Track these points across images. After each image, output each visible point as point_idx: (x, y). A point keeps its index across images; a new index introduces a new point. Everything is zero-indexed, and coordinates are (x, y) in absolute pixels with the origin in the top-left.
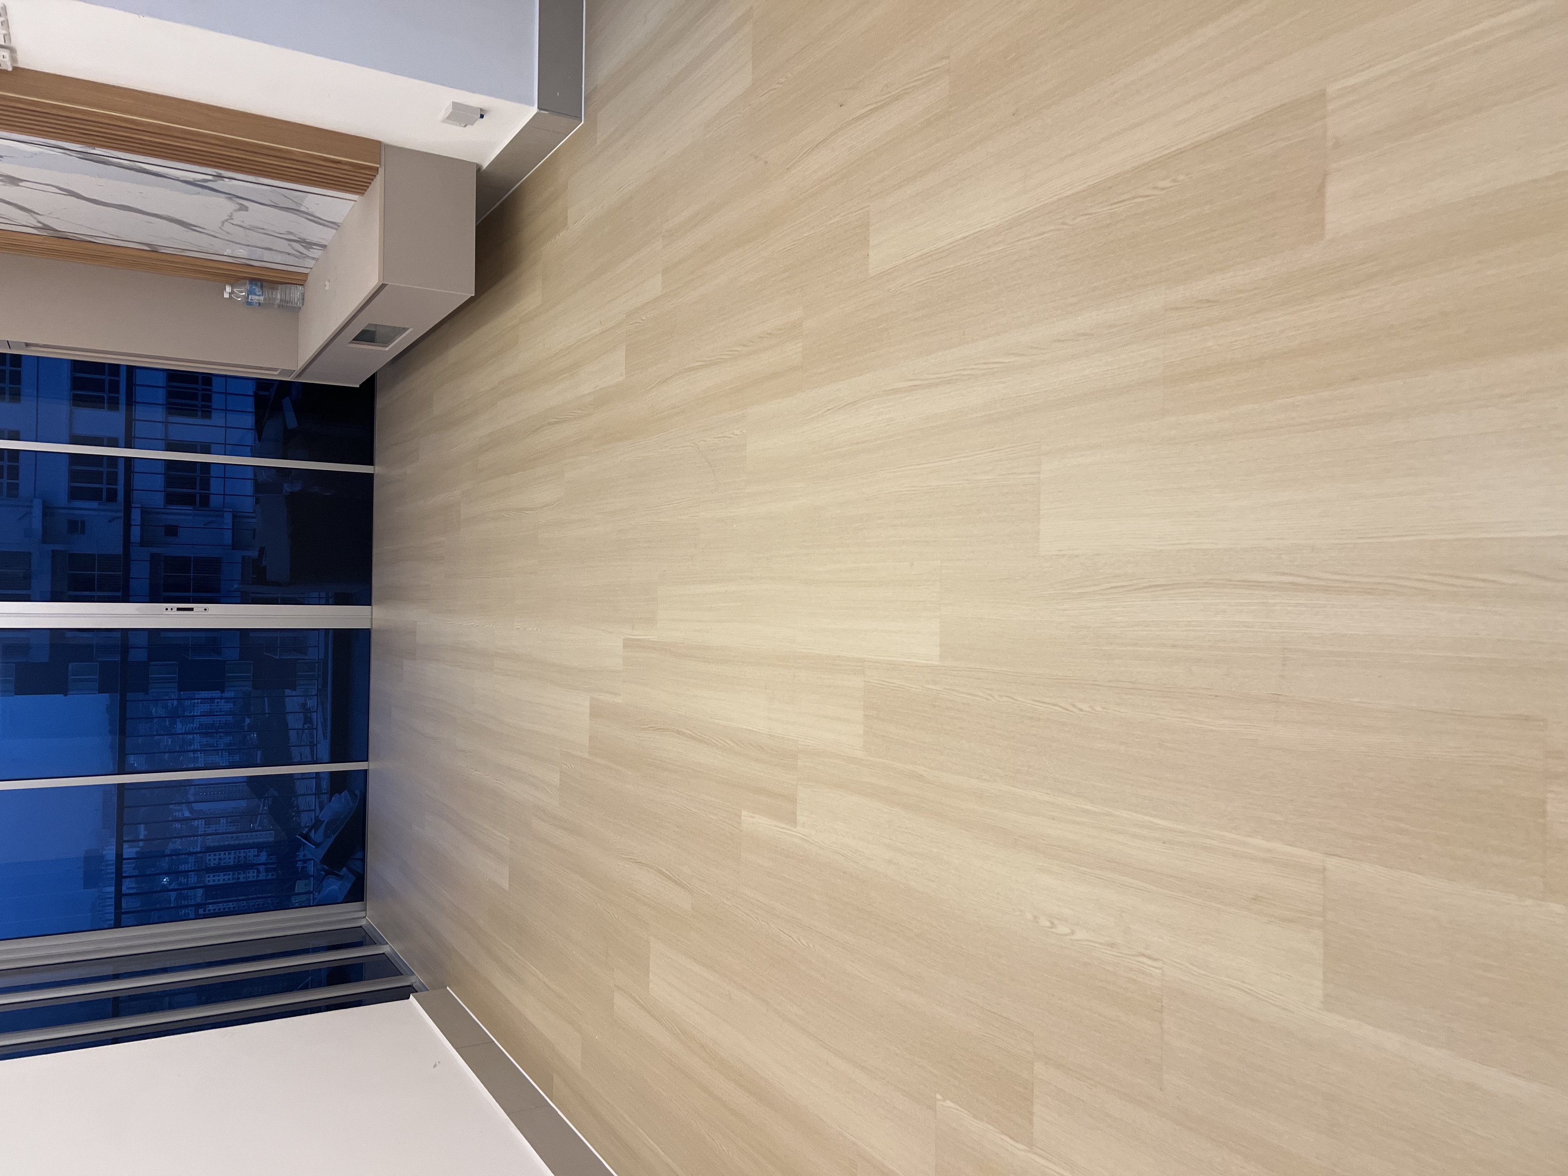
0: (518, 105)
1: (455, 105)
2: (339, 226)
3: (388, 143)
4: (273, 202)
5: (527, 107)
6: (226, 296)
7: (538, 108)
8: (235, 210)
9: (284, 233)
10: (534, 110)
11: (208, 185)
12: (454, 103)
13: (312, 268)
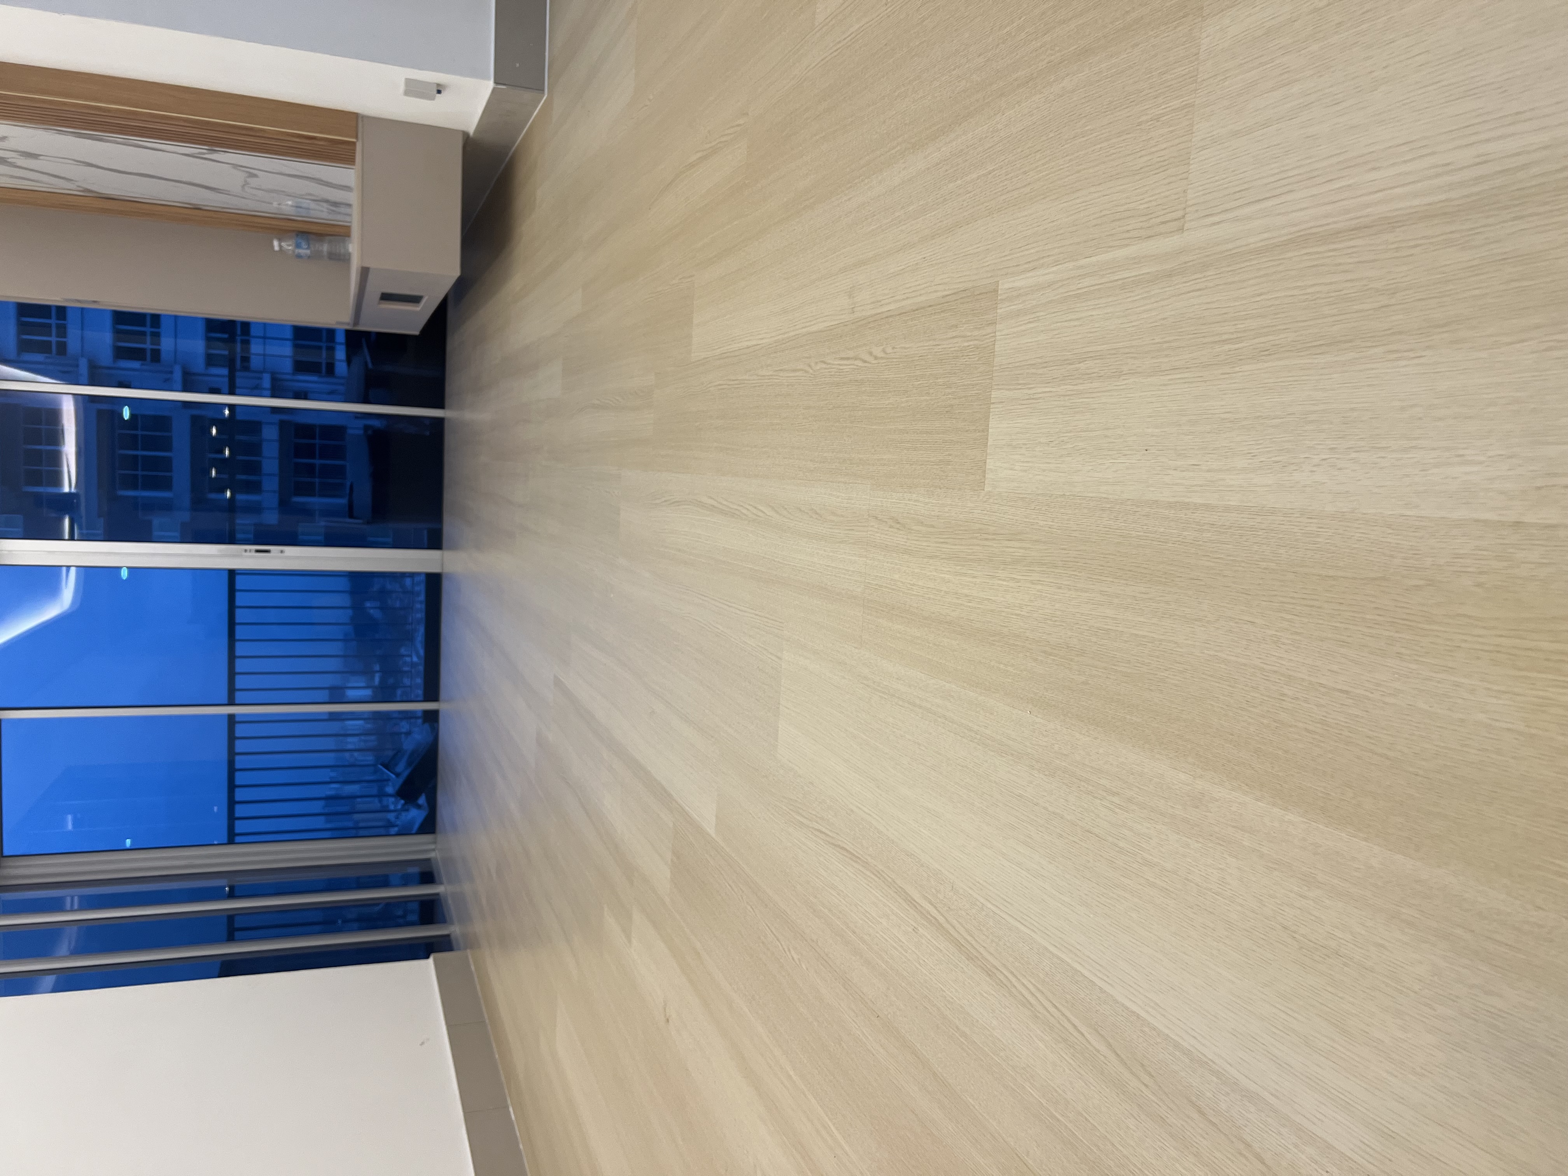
0: (470, 79)
1: (408, 82)
3: (366, 114)
6: (277, 248)
8: (248, 178)
9: (307, 195)
11: (205, 157)
12: (406, 79)
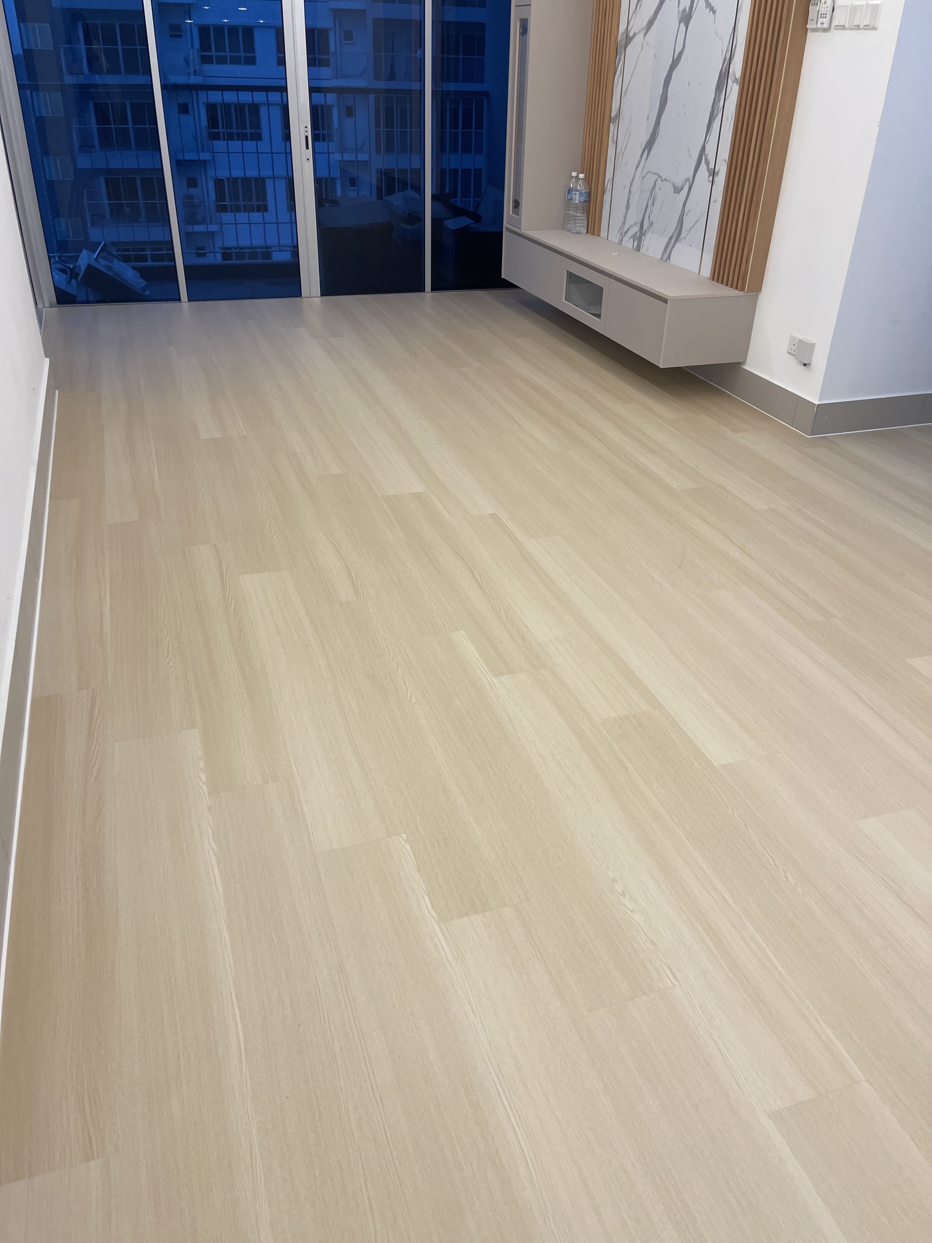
0: (820, 390)
1: (812, 345)
2: (666, 261)
3: (759, 297)
4: (688, 213)
5: (818, 397)
7: (818, 405)
8: (674, 184)
9: (650, 220)
10: (816, 402)
11: (702, 164)
12: (814, 344)
13: (607, 239)
